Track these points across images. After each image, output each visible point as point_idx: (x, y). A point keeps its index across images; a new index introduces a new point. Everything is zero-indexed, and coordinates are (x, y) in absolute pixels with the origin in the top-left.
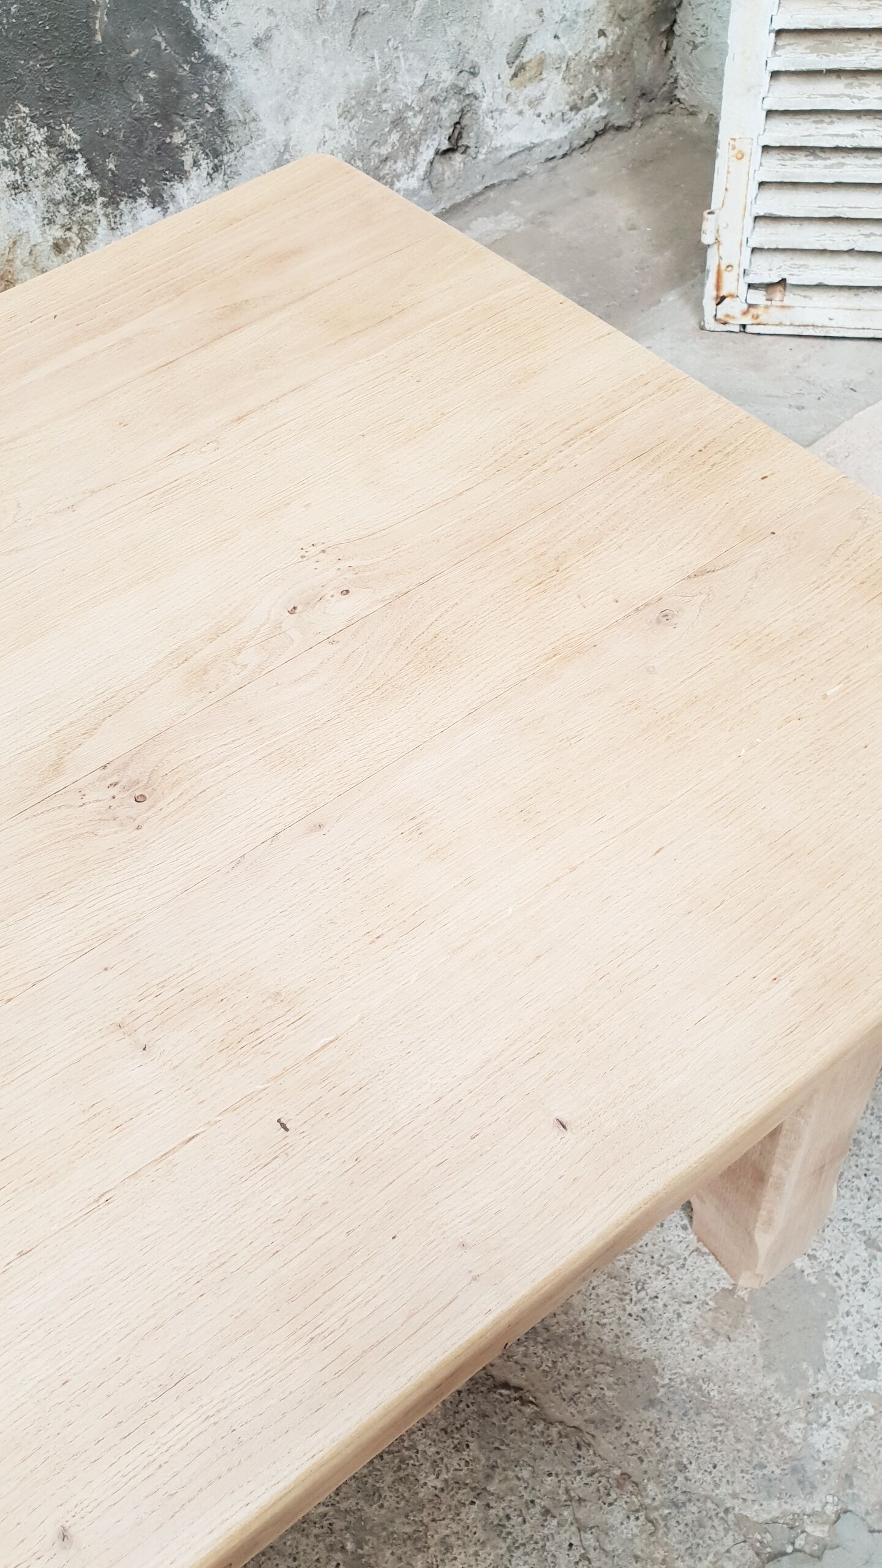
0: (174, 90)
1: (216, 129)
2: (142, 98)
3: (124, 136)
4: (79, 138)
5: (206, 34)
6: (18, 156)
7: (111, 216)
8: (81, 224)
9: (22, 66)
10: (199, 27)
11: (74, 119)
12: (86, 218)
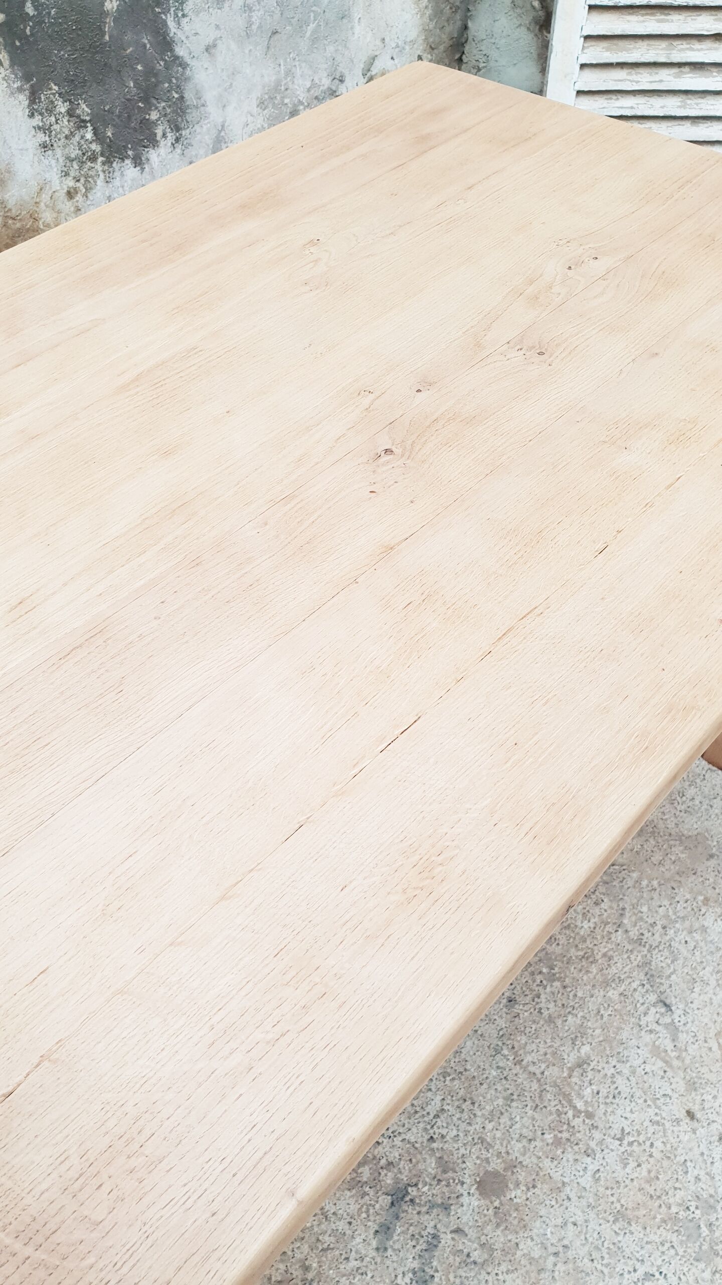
0: (153, 80)
1: (179, 111)
2: (132, 85)
3: (119, 111)
4: (89, 111)
5: (176, 39)
6: (48, 123)
7: (107, 172)
8: (87, 177)
9: (56, 55)
10: (172, 35)
11: (87, 97)
12: (90, 173)
